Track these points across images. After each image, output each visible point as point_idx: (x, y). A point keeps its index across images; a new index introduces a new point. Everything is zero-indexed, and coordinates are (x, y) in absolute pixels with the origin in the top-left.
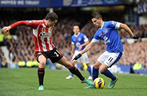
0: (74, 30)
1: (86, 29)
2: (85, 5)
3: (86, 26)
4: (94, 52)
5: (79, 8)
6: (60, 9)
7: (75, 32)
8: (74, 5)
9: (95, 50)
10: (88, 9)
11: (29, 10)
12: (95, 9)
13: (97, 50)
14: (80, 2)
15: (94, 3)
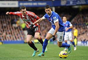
0: (63, 20)
1: (75, 19)
2: (75, 4)
3: (75, 18)
4: (81, 34)
5: (71, 7)
6: (59, 7)
7: (64, 21)
8: (68, 5)
9: (81, 32)
10: (76, 7)
11: (40, 8)
12: (81, 7)
13: (82, 32)
14: (71, 3)
15: (80, 3)
